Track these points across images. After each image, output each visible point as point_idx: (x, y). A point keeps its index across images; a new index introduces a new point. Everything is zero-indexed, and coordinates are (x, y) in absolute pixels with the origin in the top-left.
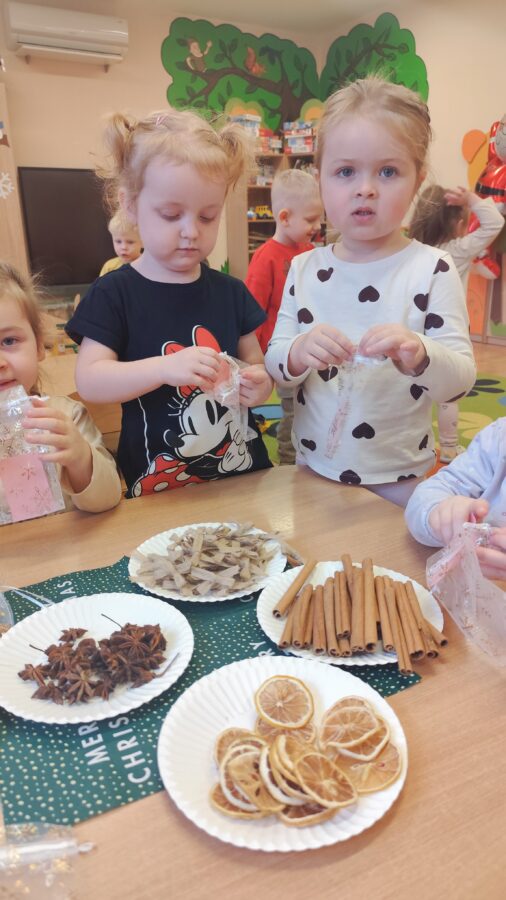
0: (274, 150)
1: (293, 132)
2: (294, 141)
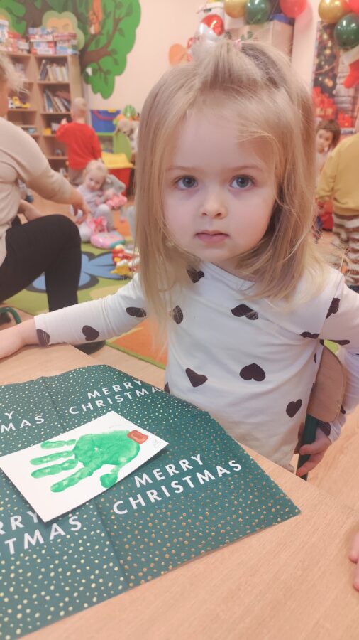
0: (22, 50)
1: (37, 37)
2: (39, 44)
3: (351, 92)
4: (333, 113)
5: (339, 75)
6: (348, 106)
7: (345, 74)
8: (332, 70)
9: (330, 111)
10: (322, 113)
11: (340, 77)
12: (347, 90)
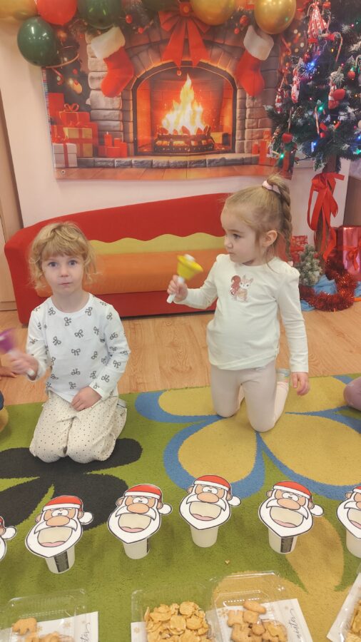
3: (117, 102)
4: (94, 136)
5: (90, 75)
6: (116, 124)
7: (100, 74)
8: (77, 64)
9: (88, 133)
10: (76, 136)
11: (92, 78)
12: (109, 99)
